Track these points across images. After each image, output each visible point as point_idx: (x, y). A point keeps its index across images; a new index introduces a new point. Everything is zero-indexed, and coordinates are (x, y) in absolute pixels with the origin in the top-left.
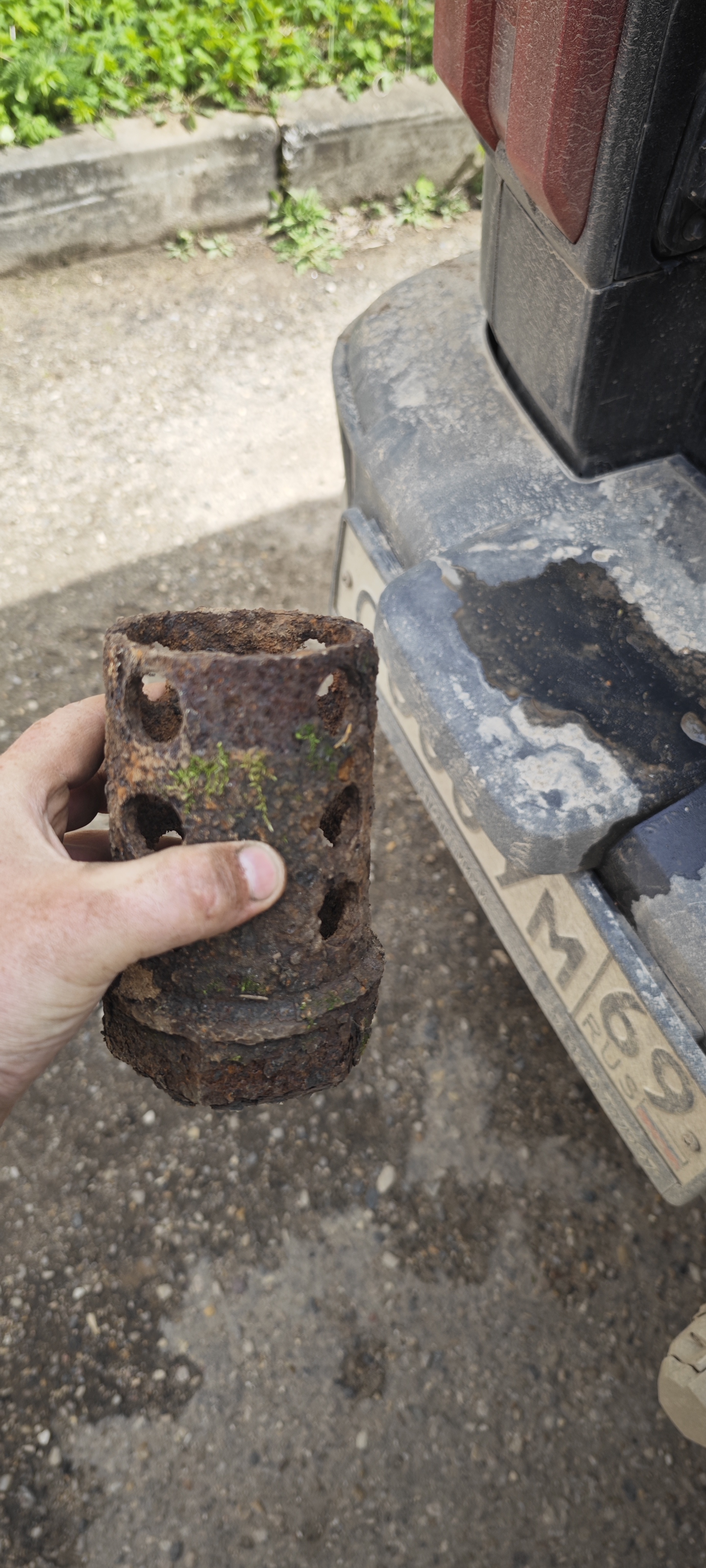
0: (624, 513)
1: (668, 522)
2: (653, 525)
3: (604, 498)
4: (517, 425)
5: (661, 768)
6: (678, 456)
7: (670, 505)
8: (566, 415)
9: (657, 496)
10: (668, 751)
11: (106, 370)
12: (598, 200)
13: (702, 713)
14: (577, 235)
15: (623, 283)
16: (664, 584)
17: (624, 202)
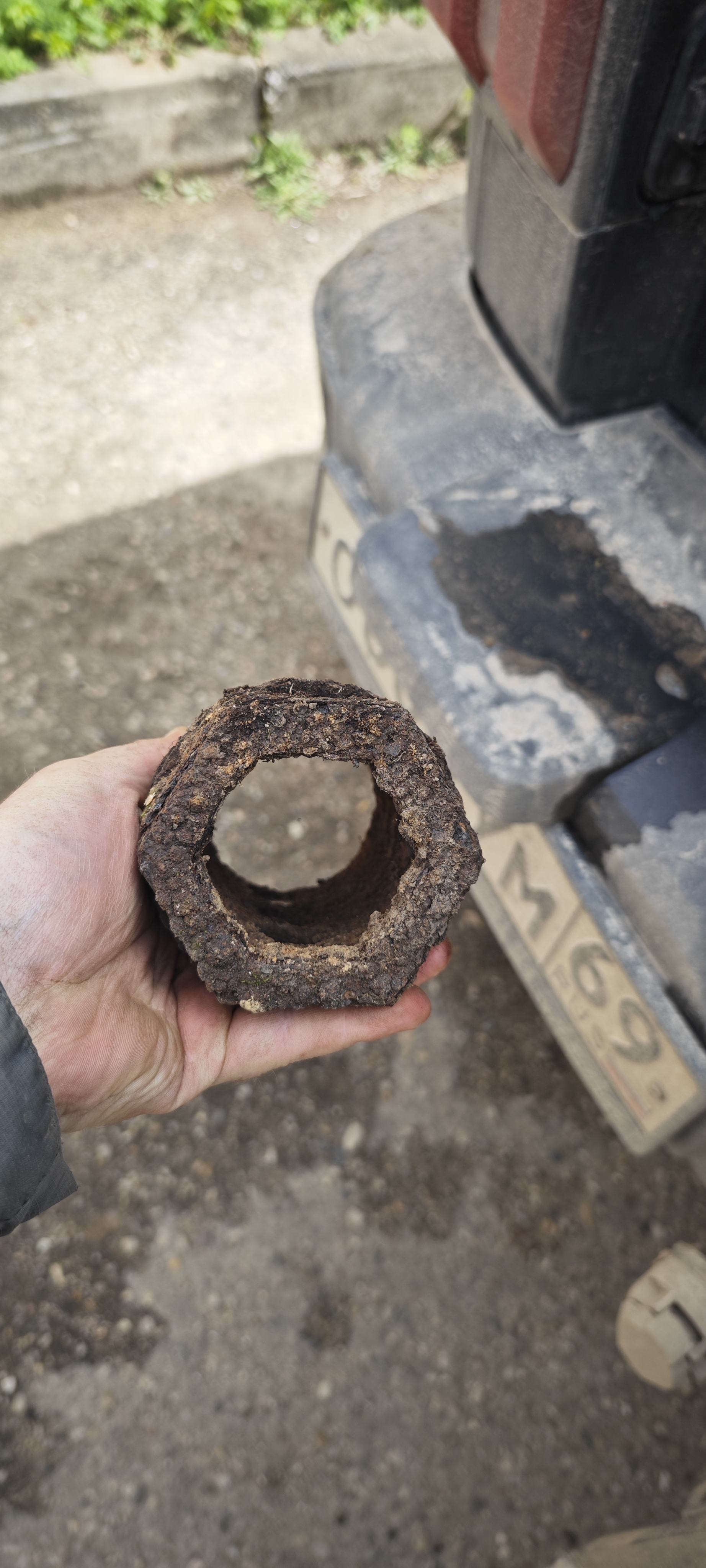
0: (605, 464)
1: (650, 474)
2: (632, 476)
3: (583, 449)
4: (498, 373)
5: (636, 719)
6: (660, 409)
7: (650, 458)
8: (549, 363)
9: (637, 447)
10: (642, 702)
11: (81, 317)
12: (585, 140)
13: (677, 665)
14: (561, 179)
15: (608, 228)
16: (643, 535)
17: (611, 142)
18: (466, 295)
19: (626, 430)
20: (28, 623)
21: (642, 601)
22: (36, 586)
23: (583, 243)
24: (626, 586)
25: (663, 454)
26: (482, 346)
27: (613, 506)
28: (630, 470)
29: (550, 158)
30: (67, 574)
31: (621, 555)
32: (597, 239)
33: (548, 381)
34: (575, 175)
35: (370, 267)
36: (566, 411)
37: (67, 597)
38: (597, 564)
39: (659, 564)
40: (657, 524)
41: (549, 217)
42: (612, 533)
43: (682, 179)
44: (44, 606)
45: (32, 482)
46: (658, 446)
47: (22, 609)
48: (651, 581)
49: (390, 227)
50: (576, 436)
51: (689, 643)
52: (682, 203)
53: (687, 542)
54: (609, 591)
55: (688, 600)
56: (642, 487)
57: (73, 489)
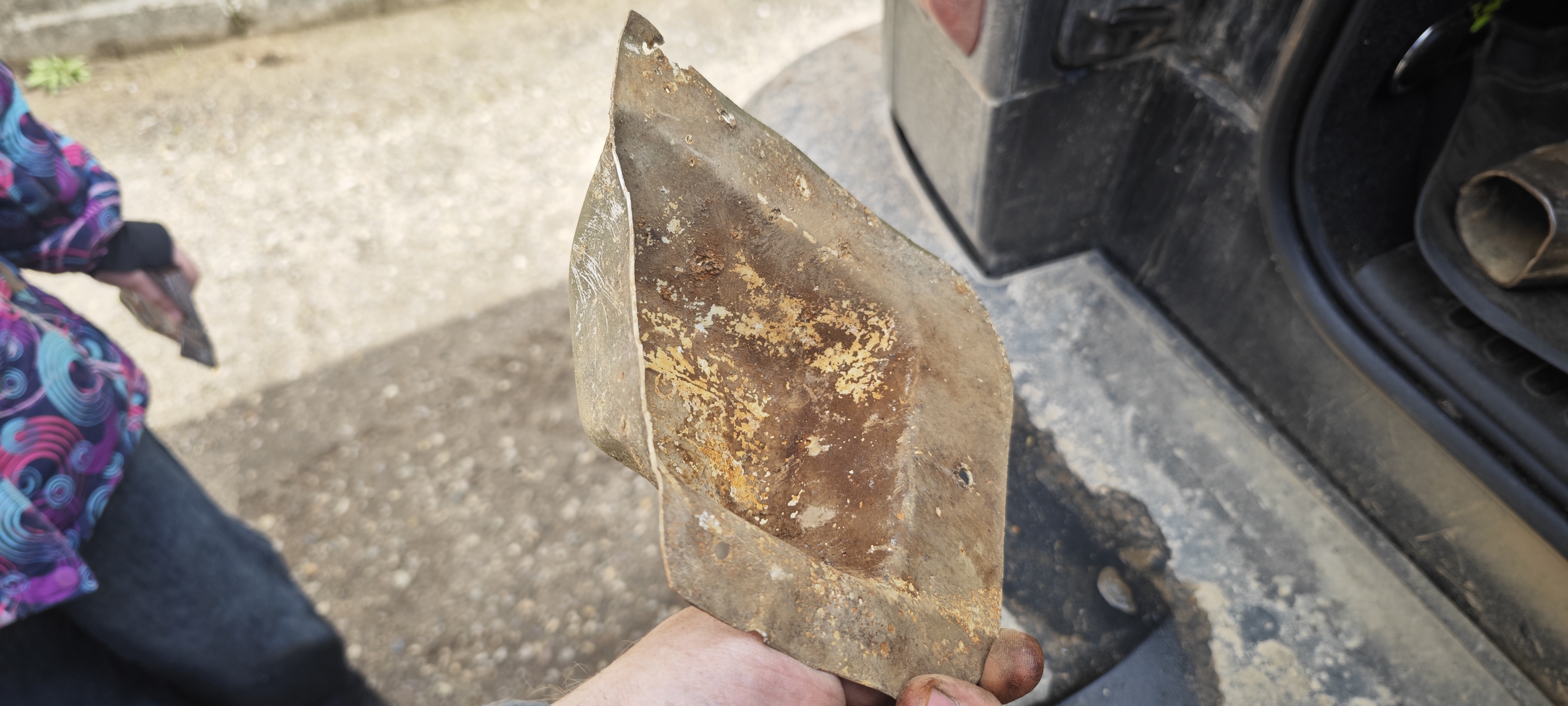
0: (1036, 321)
1: (1086, 332)
2: (1066, 335)
3: (1012, 302)
4: (920, 216)
5: (1075, 640)
6: (1094, 254)
7: (1086, 311)
9: (1071, 301)
10: (1083, 620)
11: (538, 93)
12: (989, 19)
13: (1122, 569)
14: (971, 51)
15: (1023, 95)
16: (1079, 406)
17: (1019, 21)
19: (1059, 279)
20: (467, 402)
21: (1081, 486)
22: (478, 363)
23: (997, 111)
24: (1062, 469)
25: (1100, 306)
26: (904, 186)
27: (1046, 370)
28: (1063, 326)
29: (957, 36)
30: (510, 351)
31: (1055, 429)
32: (1013, 105)
33: (973, 233)
34: (983, 50)
35: (790, 100)
36: (992, 260)
37: (508, 375)
38: (1029, 440)
39: (1099, 440)
40: (1095, 391)
42: (1044, 404)
43: (1098, 48)
44: (486, 384)
45: (480, 255)
46: (1094, 297)
47: (463, 387)
48: (1089, 462)
49: (812, 56)
50: (1005, 287)
51: (1134, 540)
52: (1101, 67)
53: (1130, 412)
54: (1042, 475)
55: (1132, 486)
56: (1077, 347)
57: (521, 262)
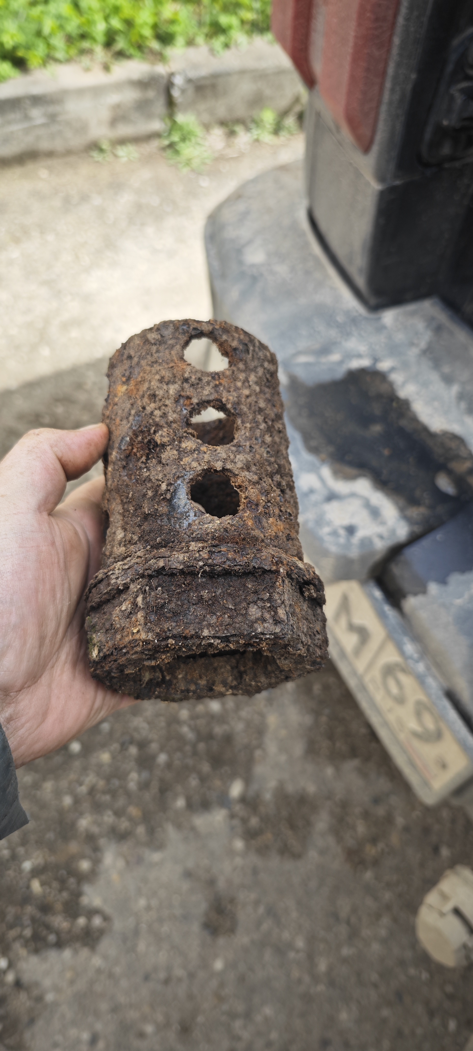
0: (400, 337)
1: (430, 344)
2: (417, 345)
3: (384, 327)
5: (422, 510)
6: (436, 299)
7: (429, 333)
8: (361, 269)
9: (420, 325)
12: (381, 126)
13: (450, 473)
14: (366, 150)
15: (398, 182)
18: (305, 225)
19: (413, 314)
21: (425, 429)
23: (382, 193)
24: (415, 419)
25: (438, 329)
26: (316, 259)
27: (405, 365)
29: (358, 138)
31: (411, 399)
32: (392, 190)
33: (361, 281)
34: (375, 149)
35: (241, 206)
36: (373, 301)
38: (394, 404)
39: (436, 404)
40: (434, 377)
41: (358, 175)
42: (404, 383)
43: (446, 150)
46: (434, 324)
48: (431, 416)
49: (255, 181)
50: (379, 319)
51: (457, 457)
52: (446, 166)
53: (455, 389)
55: (456, 428)
57: (45, 352)
